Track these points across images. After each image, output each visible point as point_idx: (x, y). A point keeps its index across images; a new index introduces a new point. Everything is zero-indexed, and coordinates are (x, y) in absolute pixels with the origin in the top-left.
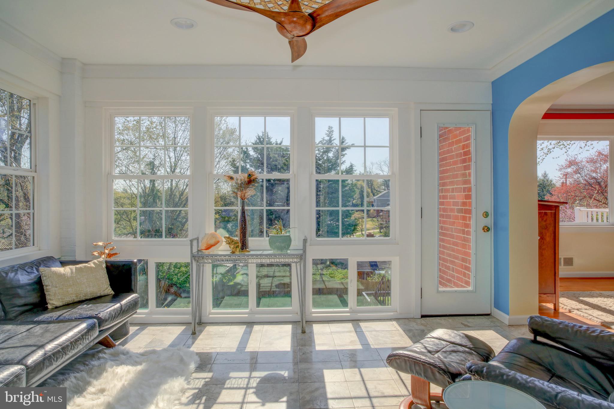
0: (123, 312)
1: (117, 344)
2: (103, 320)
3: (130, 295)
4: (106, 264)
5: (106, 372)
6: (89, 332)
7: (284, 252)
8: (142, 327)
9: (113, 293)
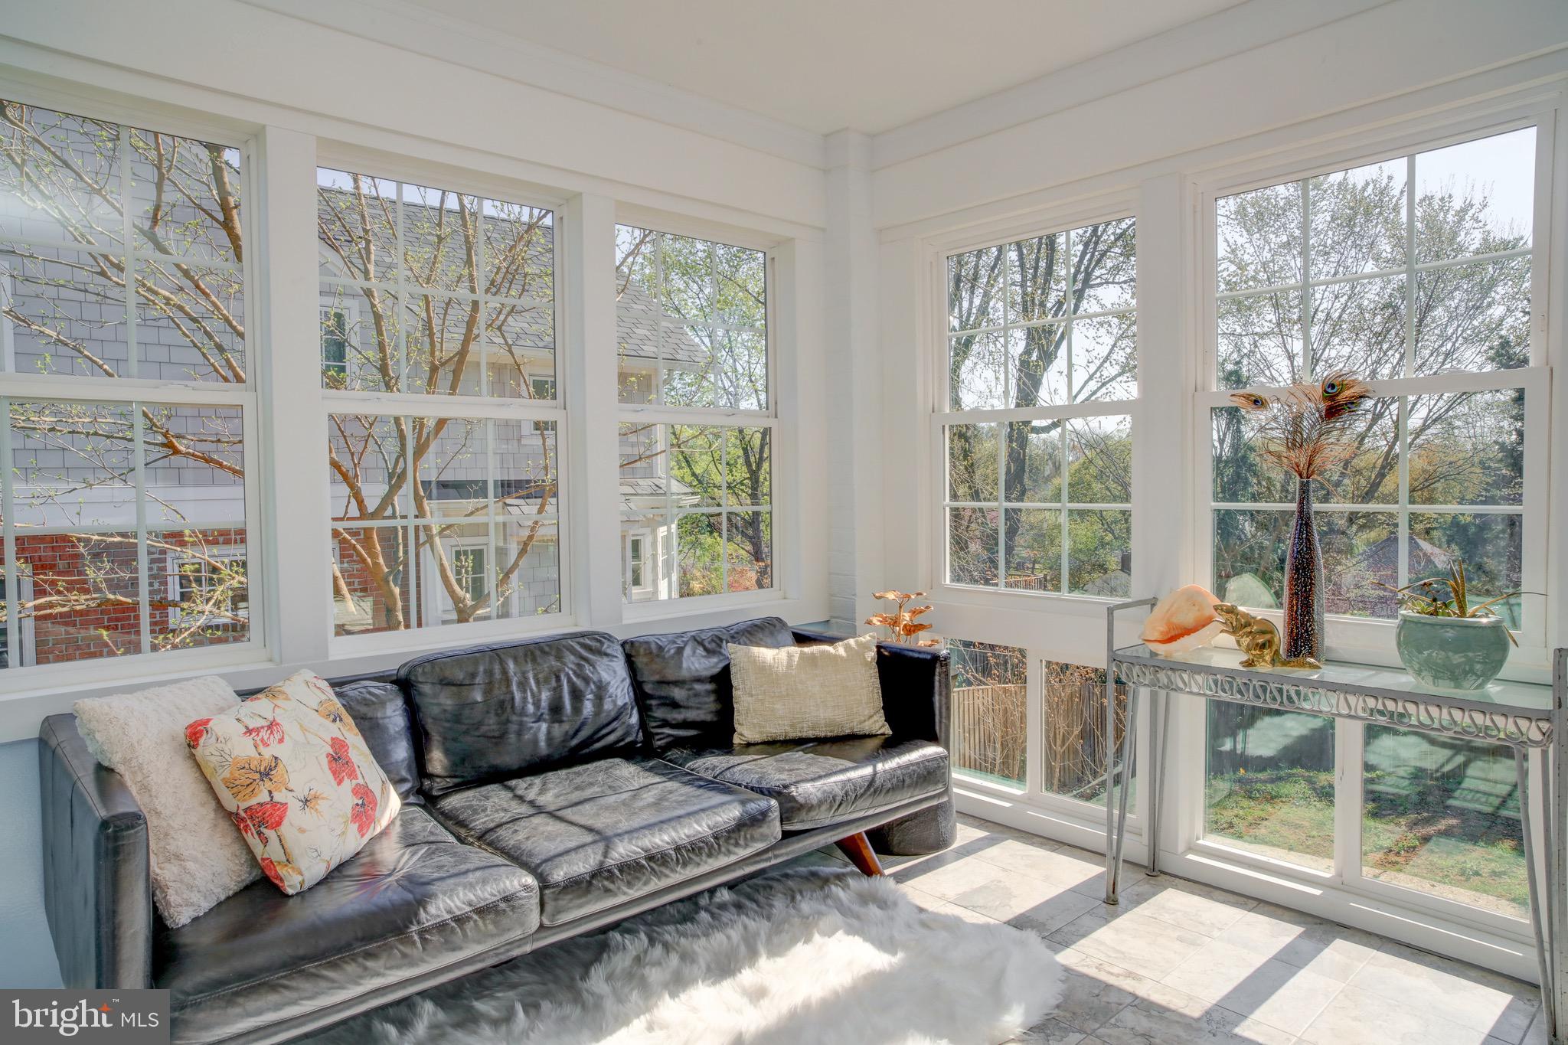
0: (875, 792)
1: (887, 872)
2: (801, 805)
3: (918, 747)
4: (879, 653)
5: (806, 942)
6: (739, 830)
7: (1468, 692)
8: (996, 835)
9: (887, 730)
